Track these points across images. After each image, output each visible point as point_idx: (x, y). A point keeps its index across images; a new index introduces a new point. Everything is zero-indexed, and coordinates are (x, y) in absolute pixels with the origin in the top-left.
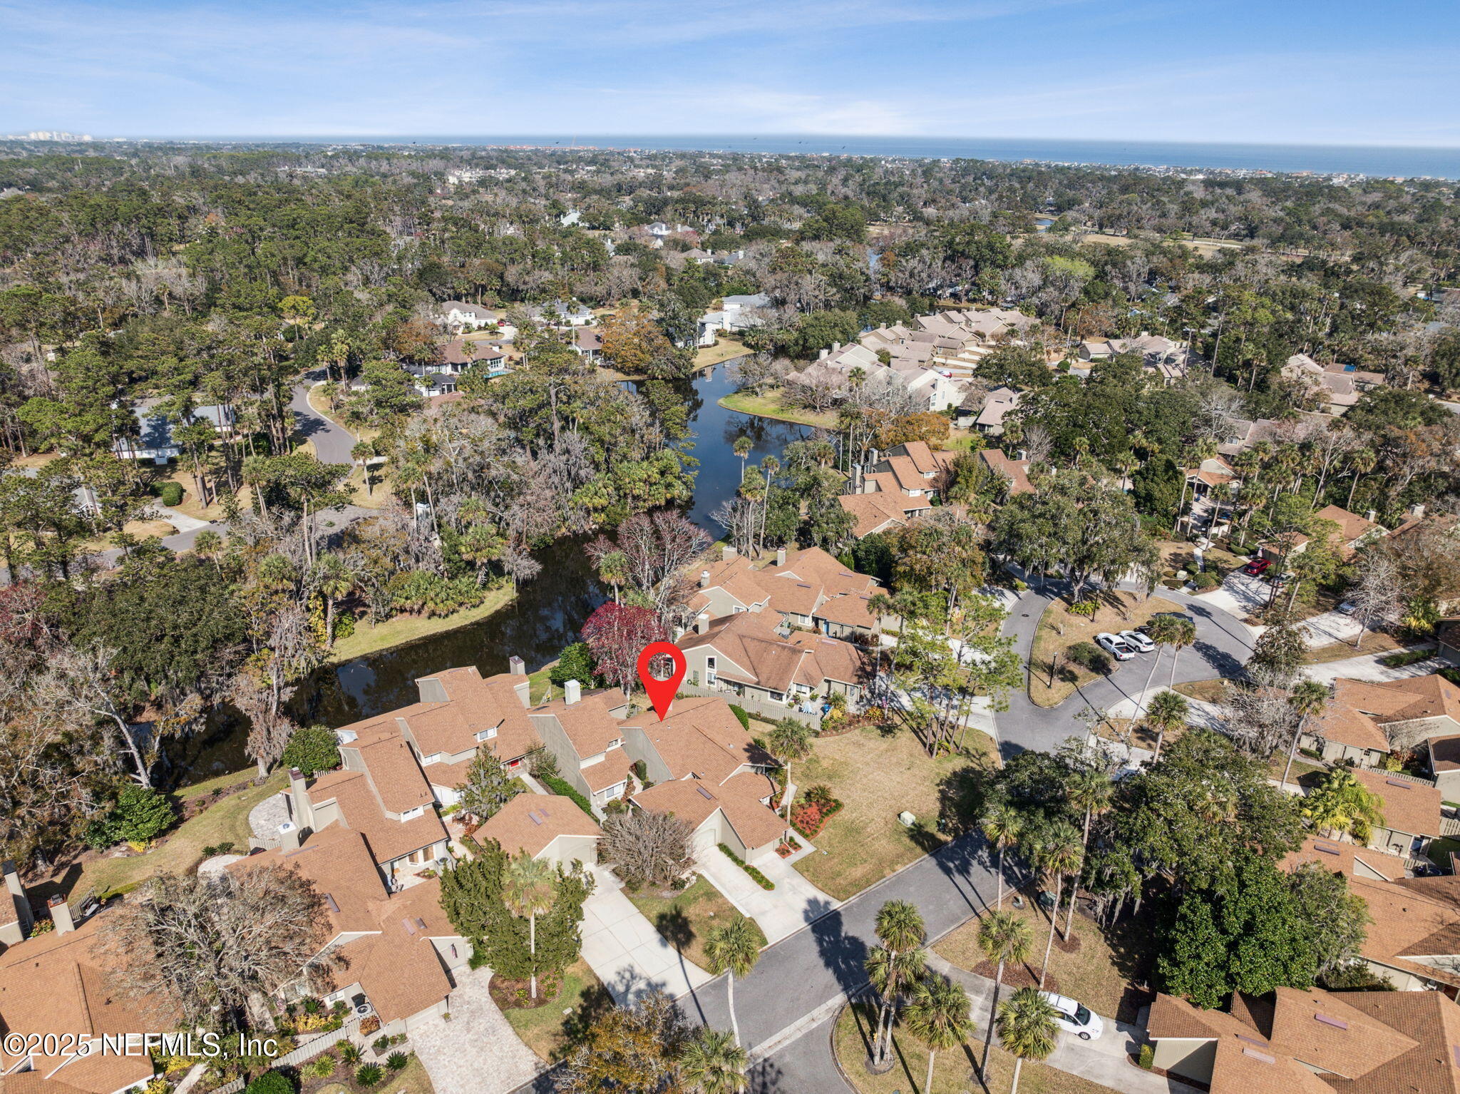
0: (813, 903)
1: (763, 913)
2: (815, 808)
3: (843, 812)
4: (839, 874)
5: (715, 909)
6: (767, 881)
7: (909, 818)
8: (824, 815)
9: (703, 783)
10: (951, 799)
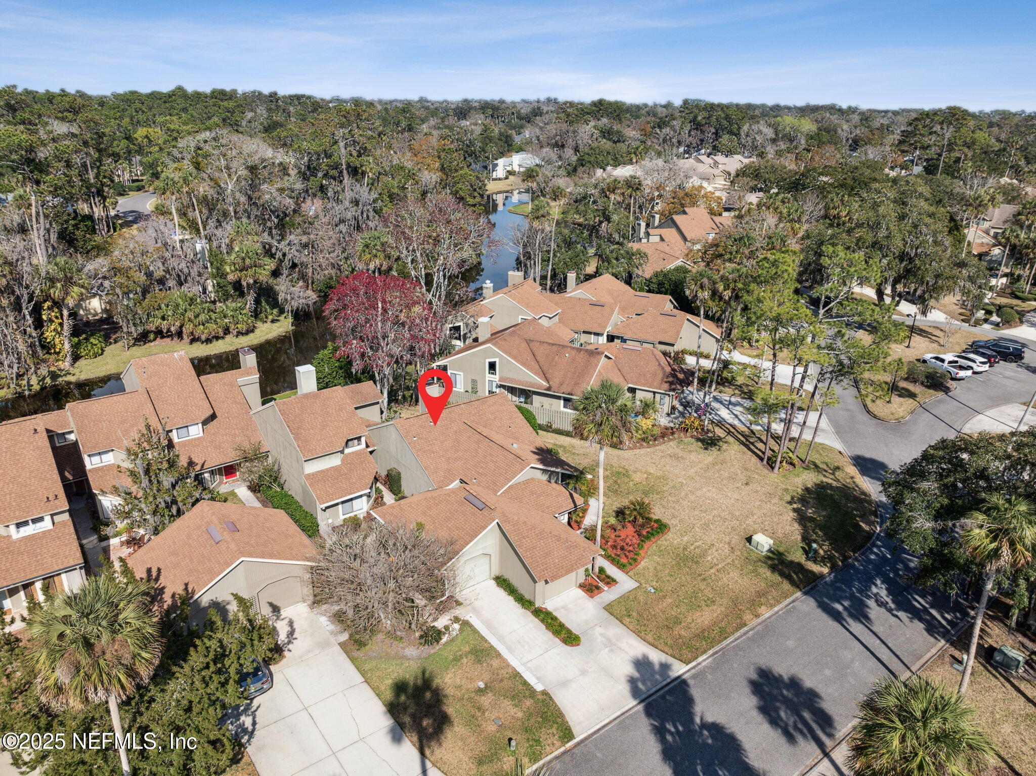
0: (642, 664)
1: (565, 684)
2: (630, 529)
3: (669, 536)
4: (677, 621)
5: (487, 676)
6: (569, 632)
7: (764, 542)
8: (644, 538)
9: (473, 488)
10: (812, 519)
